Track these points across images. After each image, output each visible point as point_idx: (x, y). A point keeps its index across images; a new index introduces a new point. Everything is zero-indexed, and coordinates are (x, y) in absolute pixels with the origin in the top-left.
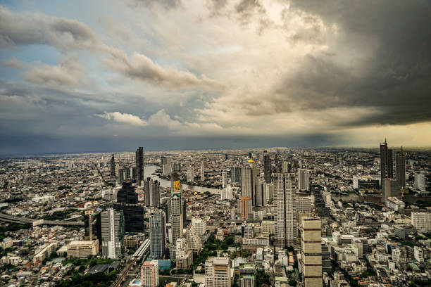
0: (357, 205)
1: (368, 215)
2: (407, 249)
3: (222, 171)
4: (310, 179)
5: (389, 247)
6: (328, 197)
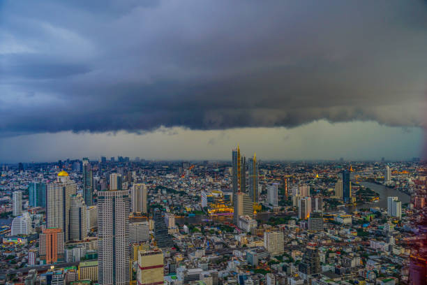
0: (206, 228)
1: (219, 240)
2: (259, 277)
3: (13, 190)
4: (148, 197)
5: (241, 278)
6: (171, 221)
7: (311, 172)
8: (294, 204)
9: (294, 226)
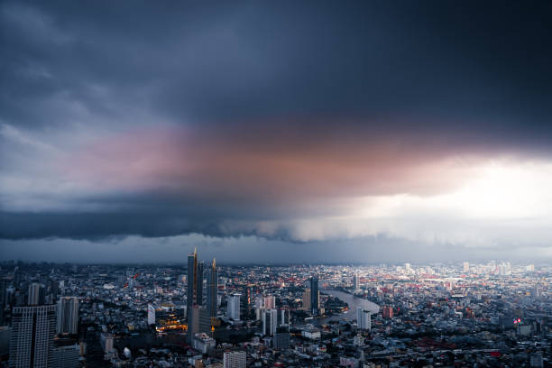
0: (153, 350)
1: (168, 365)
6: (109, 343)
7: (276, 280)
8: (258, 318)
9: (257, 344)
